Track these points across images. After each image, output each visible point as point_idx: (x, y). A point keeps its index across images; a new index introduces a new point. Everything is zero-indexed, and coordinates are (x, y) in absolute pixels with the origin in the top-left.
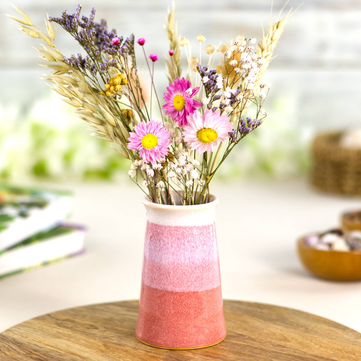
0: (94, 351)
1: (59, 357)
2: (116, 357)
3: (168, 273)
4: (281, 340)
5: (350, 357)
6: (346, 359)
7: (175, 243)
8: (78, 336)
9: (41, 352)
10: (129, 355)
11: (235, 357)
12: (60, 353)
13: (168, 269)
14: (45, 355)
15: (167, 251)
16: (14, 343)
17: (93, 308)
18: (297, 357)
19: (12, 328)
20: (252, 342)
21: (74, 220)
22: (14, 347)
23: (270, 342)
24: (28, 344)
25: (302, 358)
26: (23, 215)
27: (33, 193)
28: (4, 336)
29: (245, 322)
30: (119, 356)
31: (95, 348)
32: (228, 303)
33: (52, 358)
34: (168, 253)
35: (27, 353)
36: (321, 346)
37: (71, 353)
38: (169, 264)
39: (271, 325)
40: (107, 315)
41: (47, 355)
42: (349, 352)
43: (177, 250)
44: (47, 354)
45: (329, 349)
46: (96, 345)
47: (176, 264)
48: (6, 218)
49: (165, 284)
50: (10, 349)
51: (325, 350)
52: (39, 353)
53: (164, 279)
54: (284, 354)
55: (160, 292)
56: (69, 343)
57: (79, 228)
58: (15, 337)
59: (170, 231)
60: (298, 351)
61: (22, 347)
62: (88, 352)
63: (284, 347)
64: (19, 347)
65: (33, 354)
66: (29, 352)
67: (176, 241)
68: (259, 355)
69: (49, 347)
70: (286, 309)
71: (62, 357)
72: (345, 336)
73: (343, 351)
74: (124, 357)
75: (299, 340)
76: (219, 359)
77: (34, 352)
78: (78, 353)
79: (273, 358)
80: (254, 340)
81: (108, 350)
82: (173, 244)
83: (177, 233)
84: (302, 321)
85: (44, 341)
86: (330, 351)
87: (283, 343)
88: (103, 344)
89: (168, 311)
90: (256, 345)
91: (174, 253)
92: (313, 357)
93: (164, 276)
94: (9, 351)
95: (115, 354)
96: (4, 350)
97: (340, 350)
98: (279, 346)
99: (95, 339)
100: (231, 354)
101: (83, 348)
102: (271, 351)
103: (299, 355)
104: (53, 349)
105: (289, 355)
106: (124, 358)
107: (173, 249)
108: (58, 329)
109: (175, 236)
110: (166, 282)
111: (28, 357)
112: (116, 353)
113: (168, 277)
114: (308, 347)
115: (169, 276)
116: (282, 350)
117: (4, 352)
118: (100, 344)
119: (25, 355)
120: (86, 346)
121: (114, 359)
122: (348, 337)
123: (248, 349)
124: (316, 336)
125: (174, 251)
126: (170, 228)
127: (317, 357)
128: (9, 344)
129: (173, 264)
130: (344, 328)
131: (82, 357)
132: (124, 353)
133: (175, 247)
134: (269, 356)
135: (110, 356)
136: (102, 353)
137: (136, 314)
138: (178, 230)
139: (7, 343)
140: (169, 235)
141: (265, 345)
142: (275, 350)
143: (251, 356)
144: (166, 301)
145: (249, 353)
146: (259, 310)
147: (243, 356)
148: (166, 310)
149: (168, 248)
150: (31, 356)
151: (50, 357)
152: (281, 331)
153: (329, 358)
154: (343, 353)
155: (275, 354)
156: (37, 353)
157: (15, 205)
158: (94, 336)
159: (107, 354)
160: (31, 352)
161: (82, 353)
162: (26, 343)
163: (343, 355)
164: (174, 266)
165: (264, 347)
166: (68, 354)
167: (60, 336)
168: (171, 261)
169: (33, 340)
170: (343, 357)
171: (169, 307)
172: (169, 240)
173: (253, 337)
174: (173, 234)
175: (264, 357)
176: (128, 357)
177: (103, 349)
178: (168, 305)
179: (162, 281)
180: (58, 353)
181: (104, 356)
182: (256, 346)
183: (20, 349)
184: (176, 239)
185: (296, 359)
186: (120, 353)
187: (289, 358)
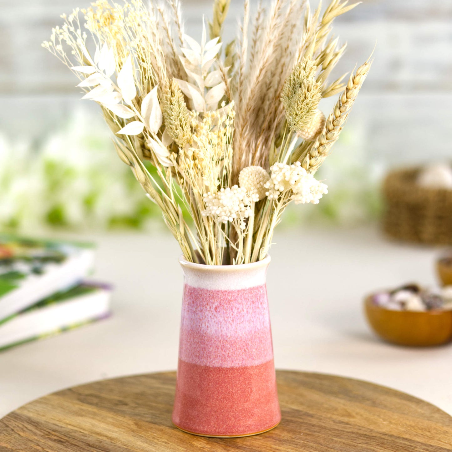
0: (123, 430)
1: (83, 437)
2: (149, 438)
3: (246, 345)
4: (343, 415)
5: (425, 435)
6: (420, 437)
7: (250, 308)
8: (104, 413)
9: (62, 432)
10: (165, 436)
11: (289, 435)
12: (83, 433)
13: (246, 340)
14: (66, 436)
15: (242, 320)
16: (29, 422)
17: (121, 381)
18: (362, 436)
19: (27, 404)
20: (310, 418)
21: (98, 277)
22: (30, 427)
23: (330, 418)
24: (45, 423)
25: (368, 437)
26: (37, 272)
27: (49, 245)
28: (17, 415)
29: (301, 395)
30: (153, 436)
31: (125, 428)
32: (281, 373)
33: (75, 439)
34: (244, 321)
35: (44, 433)
36: (391, 423)
37: (97, 433)
38: (246, 335)
39: (333, 398)
40: (138, 389)
41: (68, 436)
42: (424, 429)
43: (253, 316)
44: (68, 434)
45: (401, 426)
46: (125, 423)
47: (253, 332)
48: (17, 276)
49: (243, 359)
50: (25, 429)
51: (395, 426)
52: (58, 433)
53: (241, 353)
54: (347, 432)
55: (238, 370)
56: (94, 422)
57: (104, 287)
58: (31, 415)
59: (244, 294)
60: (363, 429)
61: (39, 427)
62: (116, 432)
63: (347, 424)
64: (35, 427)
65: (53, 435)
66: (47, 433)
67: (252, 306)
68: (318, 434)
69: (70, 427)
70: (350, 380)
71: (86, 438)
72: (419, 410)
73: (416, 428)
74: (158, 437)
75: (365, 416)
76: (270, 438)
77: (53, 433)
78: (105, 433)
79: (334, 436)
80: (311, 416)
81: (140, 430)
82: (249, 310)
83: (252, 295)
84: (369, 394)
85: (65, 419)
86: (401, 428)
87: (346, 419)
88: (134, 423)
89: (249, 390)
90: (314, 421)
91: (250, 320)
92: (381, 435)
93: (241, 350)
94: (24, 431)
95: (148, 433)
96: (17, 430)
97: (413, 427)
98: (341, 422)
99: (124, 417)
100: (284, 432)
101: (111, 427)
102: (332, 429)
103: (365, 433)
104: (75, 428)
105: (353, 433)
106: (159, 439)
107: (249, 315)
108: (82, 406)
109: (250, 300)
110: (244, 357)
111: (46, 438)
112: (150, 433)
113: (246, 350)
114: (375, 423)
115: (247, 348)
116: (345, 428)
117: (18, 432)
118: (131, 422)
119: (42, 436)
120: (114, 425)
121: (148, 440)
122: (423, 412)
123: (305, 426)
124: (384, 411)
125: (250, 318)
126: (244, 291)
127: (386, 435)
128: (24, 424)
129: (251, 334)
130: (419, 402)
131: (110, 438)
132: (159, 433)
133: (250, 313)
134: (329, 434)
135: (142, 436)
136: (132, 433)
137: (174, 388)
138: (252, 292)
139: (21, 423)
140: (244, 300)
141: (324, 422)
142: (337, 428)
143: (309, 435)
144: (246, 379)
145: (306, 431)
146: (318, 381)
147: (298, 434)
148: (247, 389)
149: (243, 316)
150: (50, 437)
151: (72, 438)
152: (344, 405)
153: (399, 436)
154: (416, 430)
155: (336, 432)
156: (56, 434)
157: (27, 260)
158: (123, 413)
159: (139, 434)
160: (49, 433)
161: (110, 432)
162: (44, 422)
163: (416, 432)
164: (251, 336)
165: (323, 425)
166: (93, 435)
167: (84, 413)
168: (248, 331)
169: (52, 418)
170: (416, 434)
171: (250, 385)
172: (244, 306)
173: (311, 412)
174: (248, 298)
175: (324, 435)
176: (163, 438)
177: (134, 428)
178: (248, 383)
179: (239, 356)
180: (81, 433)
181: (135, 437)
182: (314, 423)
183: (36, 429)
184: (251, 303)
185: (360, 438)
186: (154, 433)
187: (352, 437)
